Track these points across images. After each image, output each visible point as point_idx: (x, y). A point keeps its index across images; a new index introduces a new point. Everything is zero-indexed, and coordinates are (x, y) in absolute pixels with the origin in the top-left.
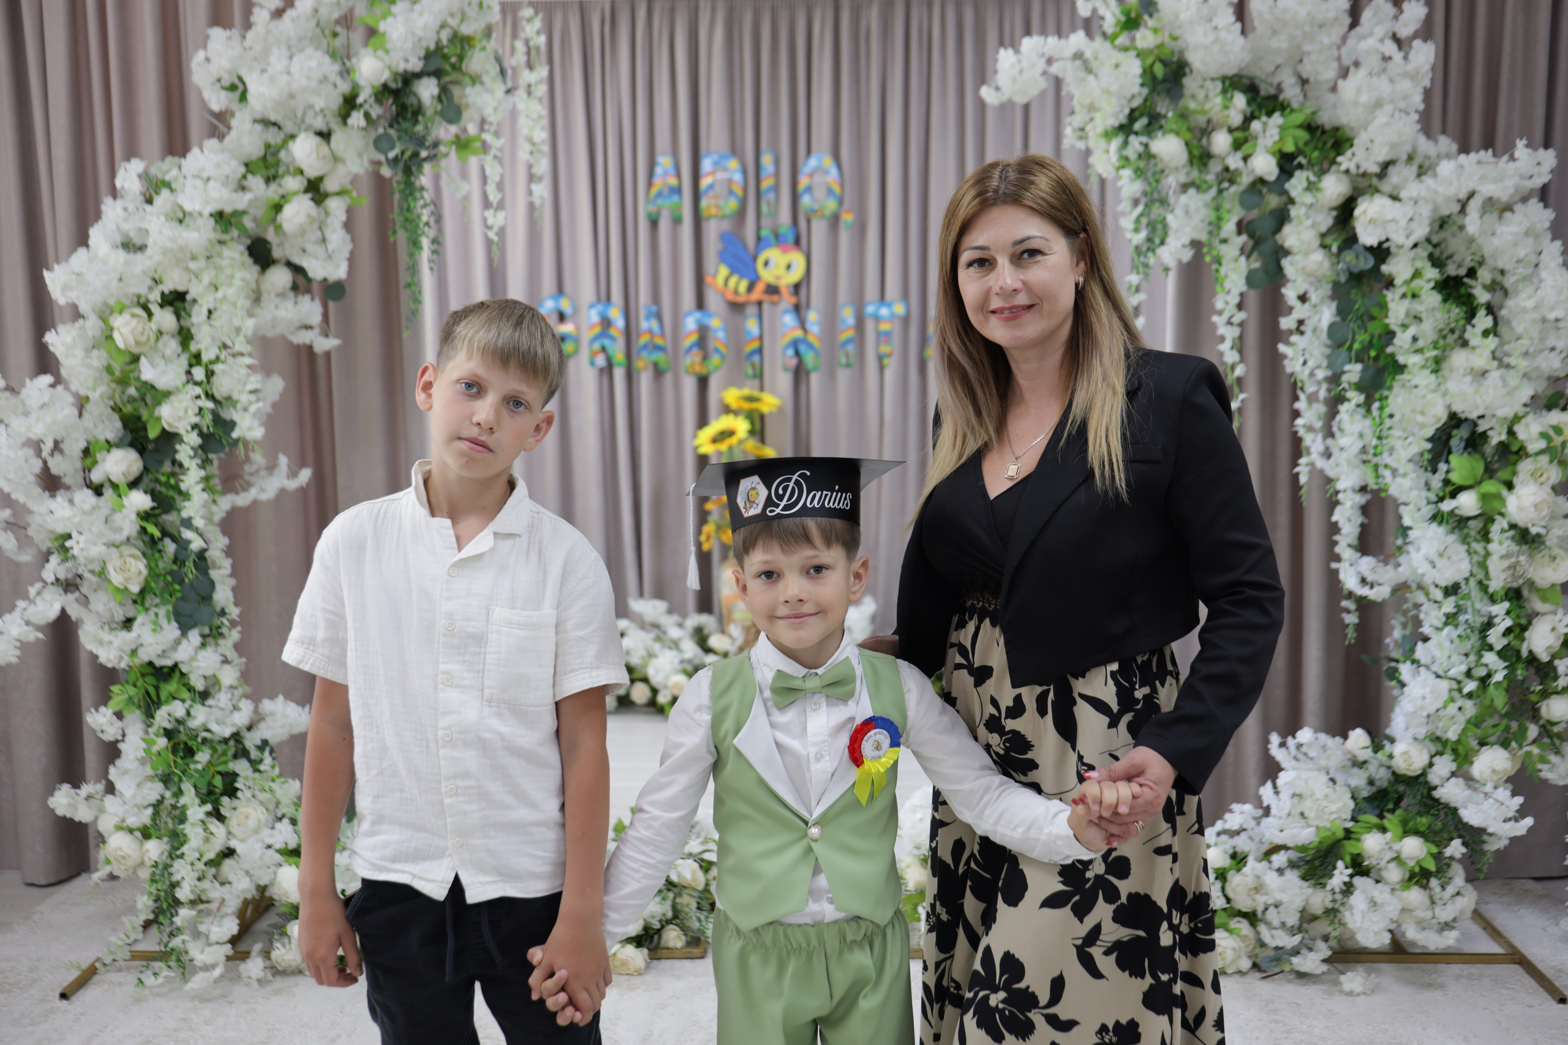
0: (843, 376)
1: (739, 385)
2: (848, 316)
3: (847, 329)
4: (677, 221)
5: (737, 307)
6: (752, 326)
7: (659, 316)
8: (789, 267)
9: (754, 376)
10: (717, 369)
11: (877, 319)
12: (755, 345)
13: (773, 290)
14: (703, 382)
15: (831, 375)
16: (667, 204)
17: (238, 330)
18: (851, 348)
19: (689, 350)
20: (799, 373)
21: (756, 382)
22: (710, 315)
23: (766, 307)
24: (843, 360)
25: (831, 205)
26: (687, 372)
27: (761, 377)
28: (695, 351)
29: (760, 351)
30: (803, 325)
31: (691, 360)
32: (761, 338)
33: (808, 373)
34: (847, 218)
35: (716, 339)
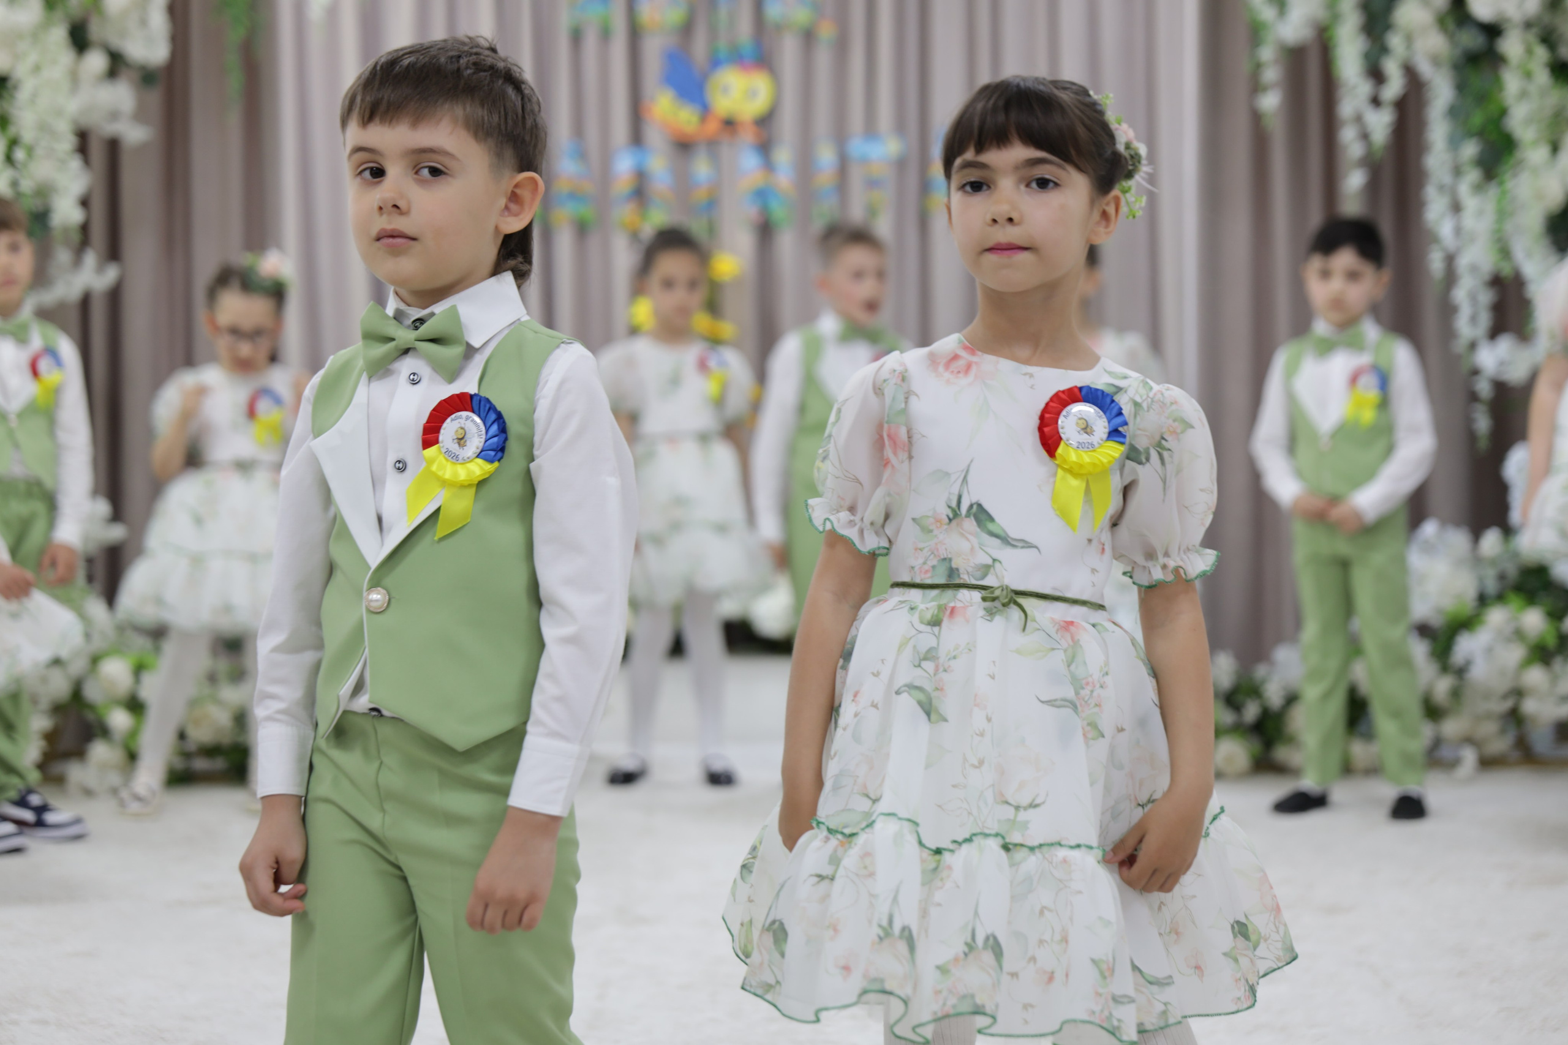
2: (826, 156)
3: (826, 174)
4: (605, 35)
5: (684, 146)
6: (702, 169)
7: (581, 155)
8: (752, 94)
11: (865, 161)
13: (730, 124)
15: (805, 233)
16: (593, 15)
17: (59, 112)
19: (622, 202)
20: (765, 231)
22: (649, 155)
23: (722, 146)
25: (801, 15)
27: (719, 236)
28: (630, 202)
29: (716, 203)
30: (768, 165)
31: (624, 212)
32: (717, 187)
33: (776, 230)
34: (827, 32)
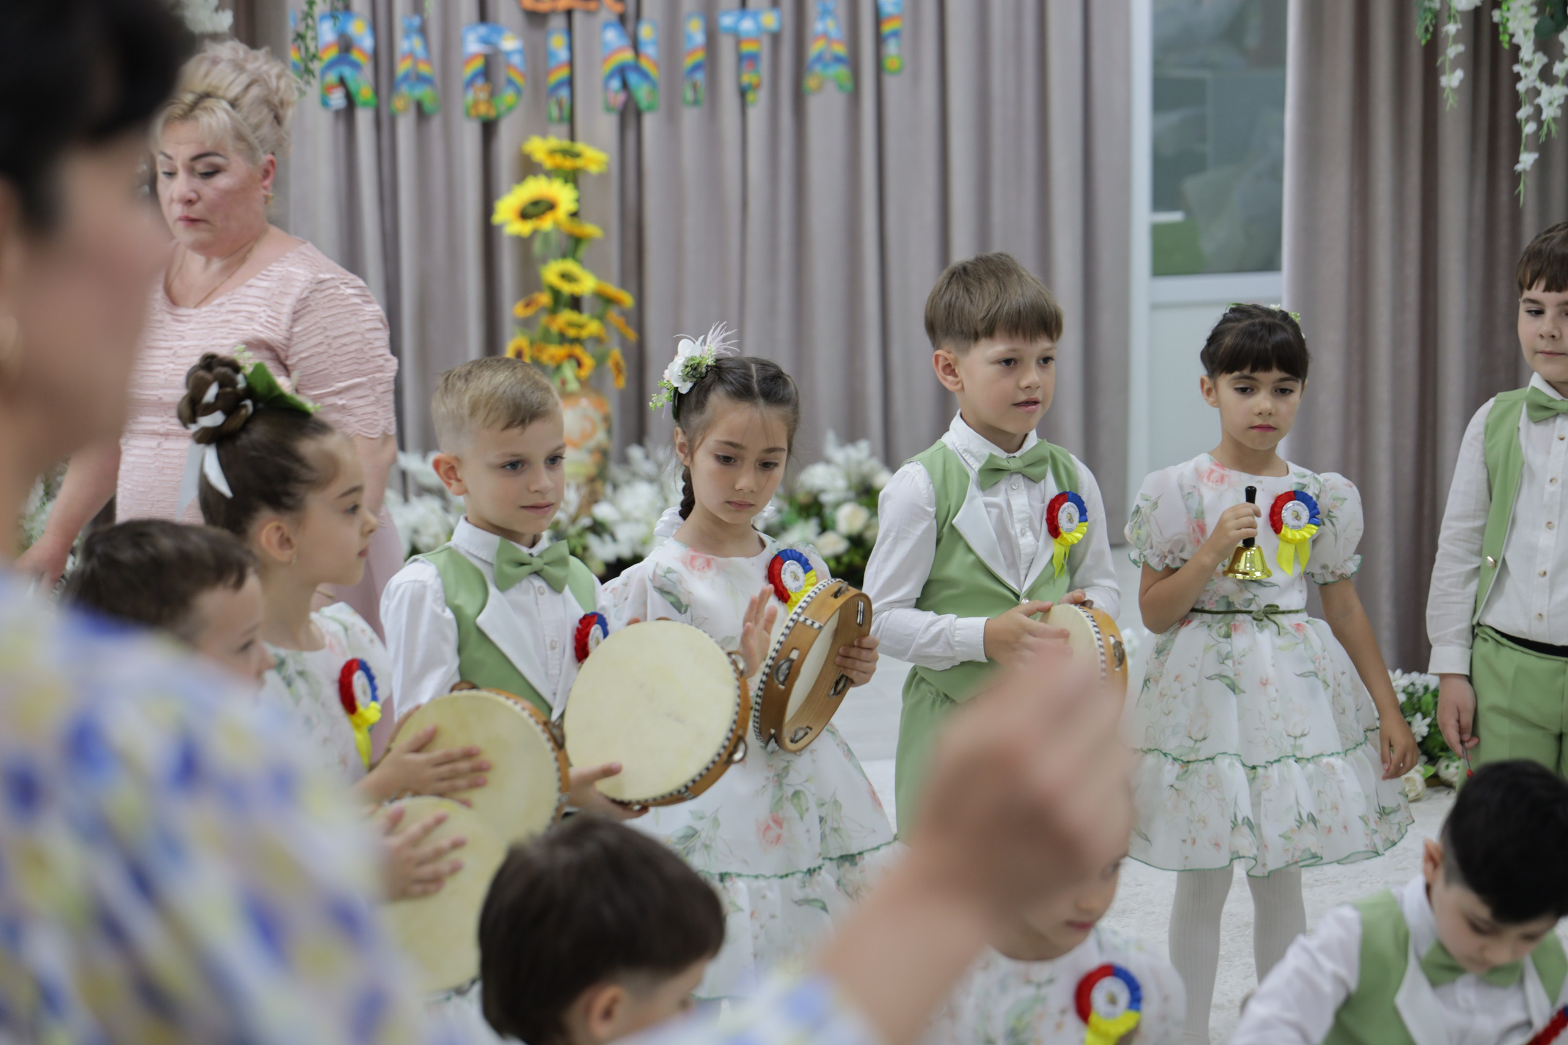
0: (690, 119)
1: (544, 135)
2: (695, 30)
3: (692, 52)
5: (537, 18)
6: (559, 45)
7: (423, 32)
9: (561, 119)
10: (510, 109)
11: (735, 34)
12: (563, 73)
14: (489, 129)
15: (672, 118)
18: (700, 77)
19: (470, 83)
20: (628, 114)
21: (564, 129)
22: (499, 31)
23: (578, 18)
24: (689, 95)
26: (468, 115)
27: (571, 120)
28: (480, 82)
29: (570, 82)
30: (633, 44)
31: (473, 97)
32: (571, 63)
33: (639, 114)
35: (509, 66)
